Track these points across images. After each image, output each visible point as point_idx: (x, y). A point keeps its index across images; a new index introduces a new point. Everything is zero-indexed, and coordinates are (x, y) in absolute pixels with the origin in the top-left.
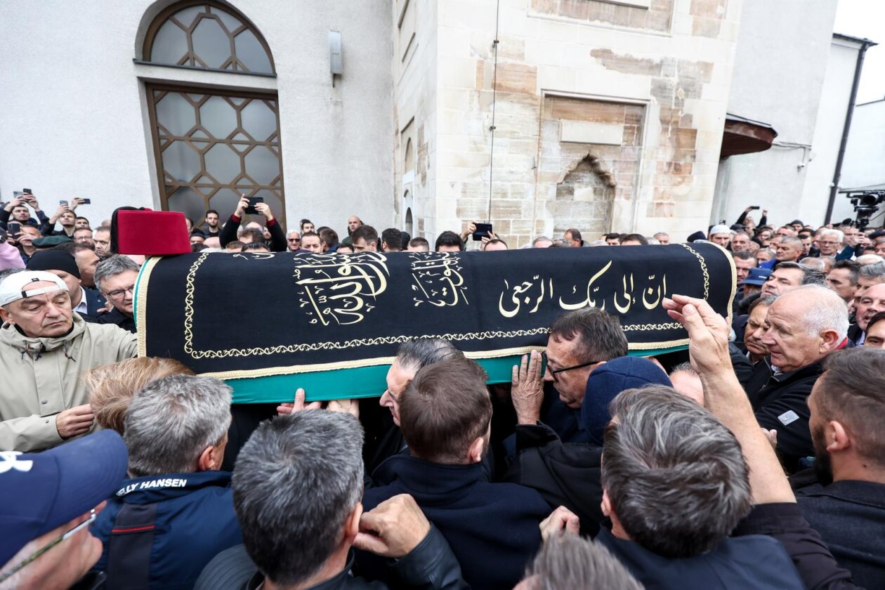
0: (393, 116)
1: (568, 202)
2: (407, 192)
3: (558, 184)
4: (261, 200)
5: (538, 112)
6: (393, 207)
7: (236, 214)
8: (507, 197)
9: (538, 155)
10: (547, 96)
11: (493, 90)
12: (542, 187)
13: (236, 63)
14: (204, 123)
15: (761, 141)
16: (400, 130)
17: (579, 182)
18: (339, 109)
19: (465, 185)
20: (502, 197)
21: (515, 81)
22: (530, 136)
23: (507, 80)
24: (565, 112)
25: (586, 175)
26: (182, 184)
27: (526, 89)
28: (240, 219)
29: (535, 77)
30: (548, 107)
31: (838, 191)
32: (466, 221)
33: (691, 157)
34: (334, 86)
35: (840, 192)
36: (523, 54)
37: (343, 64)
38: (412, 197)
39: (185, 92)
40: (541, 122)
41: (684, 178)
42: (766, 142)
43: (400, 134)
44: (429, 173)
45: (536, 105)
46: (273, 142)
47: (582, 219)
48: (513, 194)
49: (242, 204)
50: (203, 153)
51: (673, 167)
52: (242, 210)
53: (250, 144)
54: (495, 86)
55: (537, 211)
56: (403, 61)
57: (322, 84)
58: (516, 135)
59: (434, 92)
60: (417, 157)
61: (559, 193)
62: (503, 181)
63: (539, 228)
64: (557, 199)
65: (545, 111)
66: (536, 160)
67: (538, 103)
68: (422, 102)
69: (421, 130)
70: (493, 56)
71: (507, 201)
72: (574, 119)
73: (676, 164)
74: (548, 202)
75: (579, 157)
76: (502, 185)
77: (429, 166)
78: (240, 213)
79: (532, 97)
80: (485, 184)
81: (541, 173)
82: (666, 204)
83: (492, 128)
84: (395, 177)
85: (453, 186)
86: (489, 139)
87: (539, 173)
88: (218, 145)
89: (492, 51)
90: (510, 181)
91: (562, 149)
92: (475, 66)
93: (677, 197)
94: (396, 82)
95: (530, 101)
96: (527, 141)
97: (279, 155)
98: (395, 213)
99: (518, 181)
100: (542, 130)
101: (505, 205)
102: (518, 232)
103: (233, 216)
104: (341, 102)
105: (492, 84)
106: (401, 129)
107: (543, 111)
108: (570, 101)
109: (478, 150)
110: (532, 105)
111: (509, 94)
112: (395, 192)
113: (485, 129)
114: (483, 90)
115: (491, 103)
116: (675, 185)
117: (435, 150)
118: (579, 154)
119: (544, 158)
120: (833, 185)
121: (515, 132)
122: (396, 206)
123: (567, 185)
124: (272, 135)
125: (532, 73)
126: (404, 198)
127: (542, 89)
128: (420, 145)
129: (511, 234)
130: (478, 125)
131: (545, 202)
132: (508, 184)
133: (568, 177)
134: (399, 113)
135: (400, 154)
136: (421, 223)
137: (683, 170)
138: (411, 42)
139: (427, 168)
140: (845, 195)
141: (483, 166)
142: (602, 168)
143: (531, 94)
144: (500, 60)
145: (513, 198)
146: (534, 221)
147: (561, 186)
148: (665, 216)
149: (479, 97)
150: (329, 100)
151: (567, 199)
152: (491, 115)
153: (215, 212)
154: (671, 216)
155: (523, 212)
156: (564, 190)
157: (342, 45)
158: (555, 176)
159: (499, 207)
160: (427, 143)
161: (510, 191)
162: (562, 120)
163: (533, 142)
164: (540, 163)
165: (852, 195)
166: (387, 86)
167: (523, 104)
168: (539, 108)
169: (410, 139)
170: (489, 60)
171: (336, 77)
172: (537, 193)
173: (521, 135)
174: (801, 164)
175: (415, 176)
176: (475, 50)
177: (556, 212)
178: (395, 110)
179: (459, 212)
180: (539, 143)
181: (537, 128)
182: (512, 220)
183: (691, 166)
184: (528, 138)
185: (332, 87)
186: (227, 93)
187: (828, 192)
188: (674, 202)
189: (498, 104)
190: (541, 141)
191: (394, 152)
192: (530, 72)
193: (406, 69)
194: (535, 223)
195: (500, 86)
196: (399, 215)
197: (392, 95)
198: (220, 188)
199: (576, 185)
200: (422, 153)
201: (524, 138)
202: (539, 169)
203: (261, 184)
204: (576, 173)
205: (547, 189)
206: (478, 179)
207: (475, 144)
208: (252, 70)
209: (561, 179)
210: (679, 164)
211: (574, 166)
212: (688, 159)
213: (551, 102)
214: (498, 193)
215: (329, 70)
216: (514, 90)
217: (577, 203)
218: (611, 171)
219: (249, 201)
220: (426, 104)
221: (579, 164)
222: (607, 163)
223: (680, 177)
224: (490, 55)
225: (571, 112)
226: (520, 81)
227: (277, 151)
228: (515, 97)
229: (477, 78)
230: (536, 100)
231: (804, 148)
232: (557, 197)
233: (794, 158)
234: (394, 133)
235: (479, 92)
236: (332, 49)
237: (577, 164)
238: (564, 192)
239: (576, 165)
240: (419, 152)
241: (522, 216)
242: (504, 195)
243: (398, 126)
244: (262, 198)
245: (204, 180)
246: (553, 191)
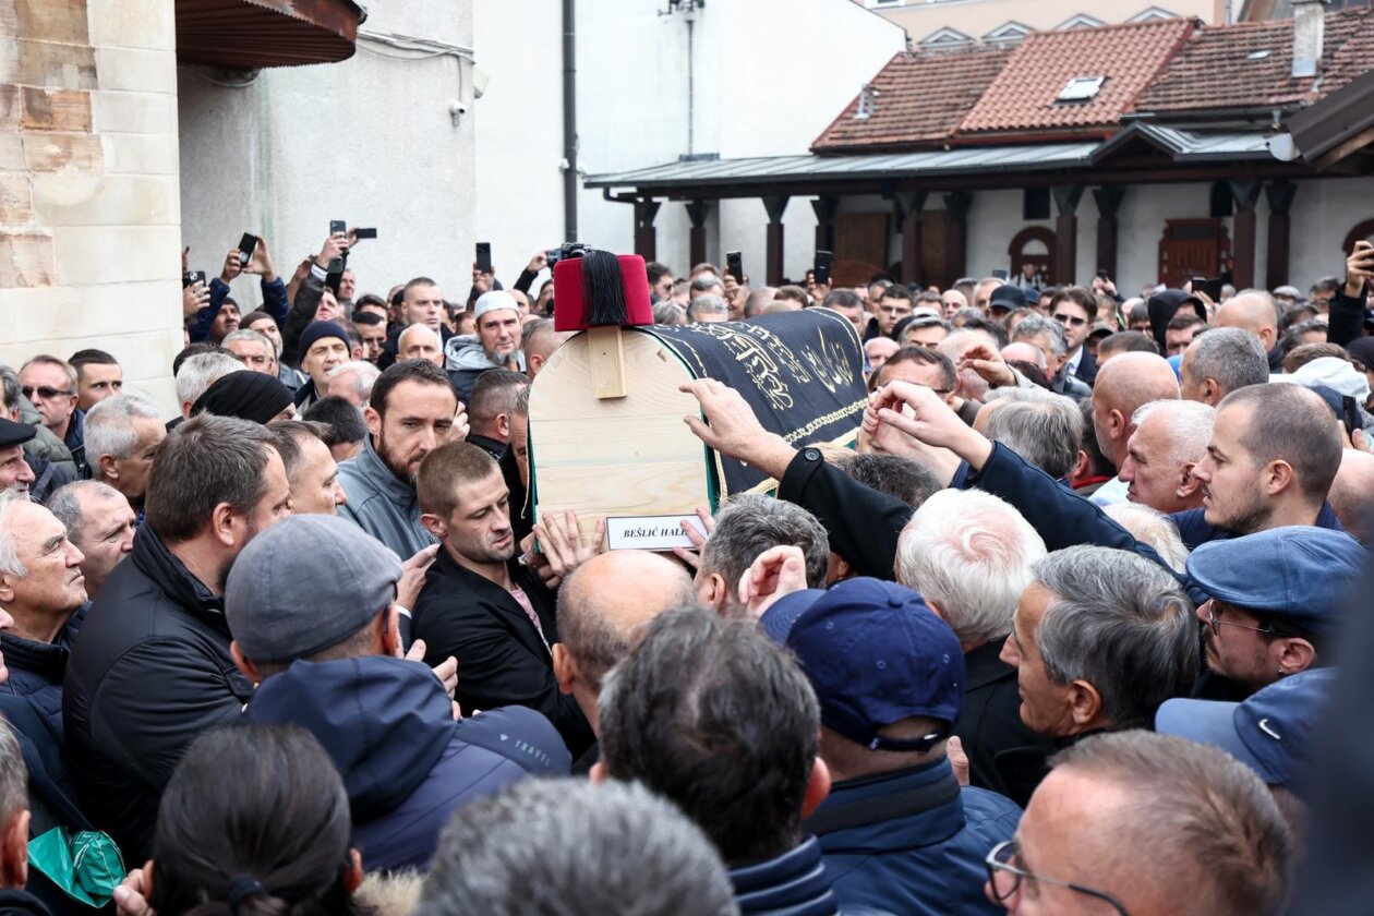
15: (316, 28)
31: (580, 182)
33: (81, 69)
35: (588, 185)
41: (68, 143)
42: (336, 36)
51: (19, 105)
73: (28, 91)
82: (19, 236)
93: (55, 213)
116: (39, 168)
120: (567, 165)
137: (60, 117)
140: (600, 192)
148: (21, 282)
154: (46, 281)
165: (614, 192)
174: (458, 106)
183: (88, 103)
187: (557, 184)
188: (47, 231)
210: (42, 95)
212: (73, 78)
223: (54, 141)
231: (457, 57)
233: (434, 85)
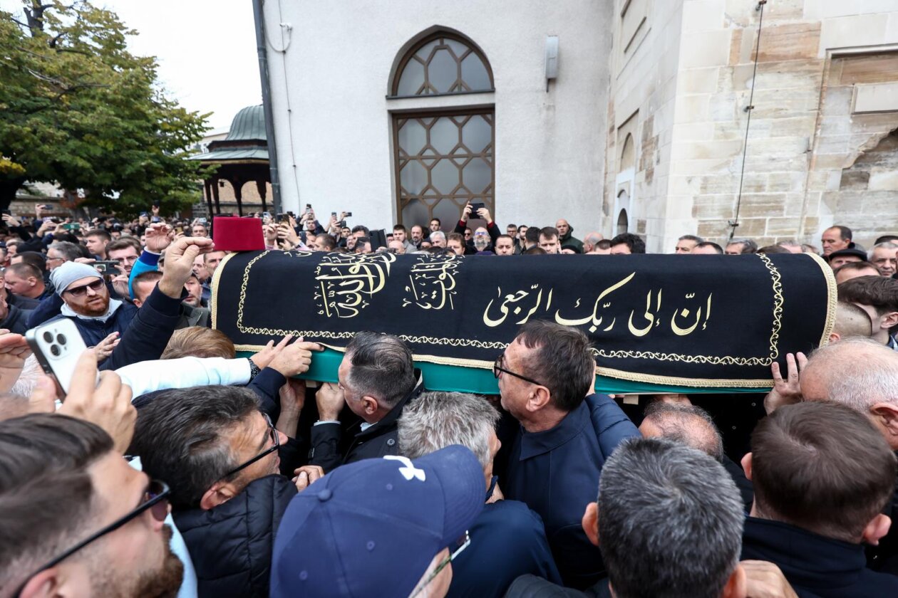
0: (607, 112)
1: (859, 192)
2: (621, 192)
3: (844, 169)
5: (820, 79)
6: (601, 208)
7: (462, 220)
8: (764, 190)
9: (815, 135)
10: (835, 57)
11: (753, 63)
12: (817, 175)
13: (461, 85)
14: (433, 143)
16: (617, 126)
17: (880, 165)
18: (551, 113)
19: (706, 179)
20: (757, 191)
21: (786, 46)
22: (804, 111)
23: (775, 47)
24: (864, 73)
25: (892, 154)
26: (413, 197)
27: (803, 53)
28: (465, 223)
29: (819, 36)
30: (834, 70)
32: (704, 221)
34: (547, 91)
36: (801, 10)
37: (559, 67)
38: (629, 197)
39: (420, 117)
40: (822, 91)
43: (616, 130)
44: (658, 169)
45: (816, 71)
46: (488, 154)
47: (881, 214)
48: (772, 186)
49: (467, 210)
50: (430, 169)
53: (467, 157)
54: (756, 57)
55: (807, 205)
56: (626, 51)
57: (537, 91)
58: (783, 113)
59: (673, 78)
60: (640, 153)
61: (845, 181)
62: (760, 171)
63: (809, 228)
64: (840, 189)
65: (830, 76)
66: (811, 141)
67: (821, 67)
68: (652, 91)
69: (649, 124)
70: (756, 21)
71: (763, 196)
72: (879, 81)
74: (827, 194)
75: (883, 130)
76: (758, 176)
77: (658, 161)
78: (465, 218)
79: (811, 61)
80: (733, 177)
81: (817, 156)
83: (748, 108)
84: (605, 177)
85: (689, 181)
86: (744, 123)
87: (814, 158)
88: (443, 160)
89: (755, 16)
90: (769, 171)
91: (854, 124)
92: (730, 37)
94: (614, 75)
95: (808, 67)
96: (798, 118)
97: (492, 165)
98: (603, 215)
99: (781, 169)
100: (823, 101)
101: (759, 200)
102: (776, 234)
103: (460, 221)
104: (554, 106)
105: (753, 54)
106: (618, 124)
107: (827, 78)
108: (874, 57)
109: (726, 136)
110: (810, 72)
111: (776, 64)
112: (605, 191)
113: (739, 111)
114: (739, 64)
115: (748, 79)
117: (670, 142)
118: (884, 127)
119: (825, 138)
121: (782, 109)
122: (606, 208)
123: (859, 170)
124: (487, 147)
125: (814, 32)
126: (617, 199)
127: (827, 50)
128: (645, 139)
129: (766, 236)
130: (727, 108)
131: (821, 194)
132: (767, 174)
133: (862, 159)
134: (615, 108)
135: (615, 152)
136: (642, 225)
138: (639, 28)
139: (655, 163)
141: (732, 155)
143: (810, 58)
144: (766, 24)
145: (771, 191)
146: (802, 218)
147: (847, 171)
149: (732, 74)
150: (542, 106)
151: (858, 189)
152: (748, 93)
153: (437, 220)
155: (786, 207)
156: (853, 176)
157: (559, 48)
158: (840, 160)
159: (750, 203)
160: (658, 137)
161: (767, 184)
162: (857, 85)
163: (809, 120)
164: (817, 145)
166: (603, 81)
167: (797, 72)
168: (821, 74)
169: (629, 134)
170: (749, 27)
171: (551, 81)
172: (810, 182)
173: (791, 111)
175: (636, 173)
176: (730, 18)
177: (838, 206)
178: (611, 105)
179: (695, 211)
180: (817, 119)
181: (816, 101)
182: (768, 218)
184: (801, 114)
185: (546, 92)
186: (451, 113)
189: (759, 78)
190: (821, 116)
191: (606, 150)
192: (810, 31)
193: (630, 60)
194: (804, 222)
195: (764, 55)
196: (609, 217)
197: (608, 89)
198: (442, 198)
199: (873, 170)
200: (648, 148)
201: (795, 115)
202: (815, 152)
203: (474, 193)
204: (876, 153)
205: (826, 176)
206: (724, 171)
207: (723, 130)
208: (473, 88)
209: (850, 163)
211: (872, 144)
213: (842, 64)
214: (750, 187)
215: (544, 76)
216: (785, 57)
217: (873, 193)
219: (472, 207)
220: (659, 94)
221: (883, 140)
224: (752, 20)
225: (873, 72)
226: (793, 44)
227: (490, 160)
228: (784, 67)
229: (731, 52)
230: (817, 64)
232: (841, 186)
234: (607, 129)
235: (733, 68)
236: (548, 54)
237: (878, 140)
238: (852, 179)
239: (876, 143)
240: (643, 148)
241: (785, 212)
242: (760, 188)
243: (614, 122)
245: (430, 192)
246: (836, 178)
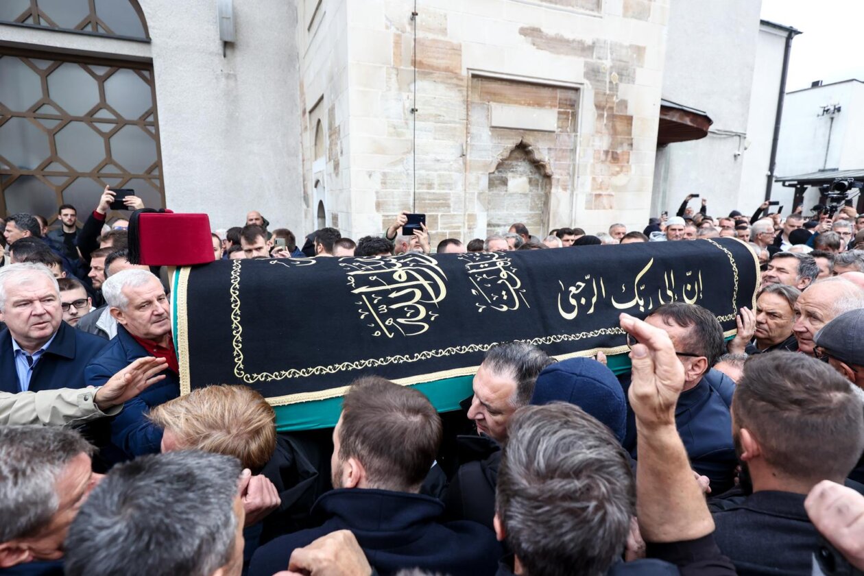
0: (299, 93)
1: (503, 193)
2: (317, 182)
3: (490, 174)
4: (131, 192)
5: (465, 93)
6: (303, 199)
7: (99, 210)
8: (433, 188)
9: (467, 141)
10: (474, 76)
11: (413, 68)
12: (472, 177)
13: (97, 23)
14: (54, 96)
15: (697, 128)
16: (308, 109)
17: (512, 171)
18: (232, 83)
19: (384, 174)
20: (428, 189)
21: (437, 58)
22: (457, 120)
23: (429, 57)
24: (495, 94)
25: (520, 164)
26: (24, 172)
27: (451, 68)
28: (104, 216)
29: (460, 55)
30: (475, 88)
31: (774, 179)
32: (387, 216)
33: (629, 145)
34: (225, 56)
35: (776, 181)
36: (446, 29)
37: (236, 31)
38: (324, 188)
39: (27, 57)
40: (468, 104)
41: (622, 167)
42: (703, 130)
43: (307, 114)
44: (342, 160)
45: (461, 86)
46: (148, 121)
47: (518, 212)
48: (439, 185)
49: (106, 197)
50: (53, 134)
51: (610, 156)
52: (107, 206)
53: (117, 123)
54: (414, 63)
55: (467, 204)
56: (309, 29)
57: (211, 53)
58: (441, 118)
59: (345, 68)
60: (328, 142)
61: (492, 184)
62: (429, 170)
63: (471, 223)
64: (490, 191)
65: (472, 92)
66: (464, 147)
67: (464, 83)
68: (331, 78)
69: (332, 111)
70: (412, 29)
71: (434, 193)
72: (505, 103)
73: (613, 152)
74: (480, 194)
75: (511, 143)
76: (428, 175)
77: (342, 153)
78: (104, 209)
79: (457, 76)
80: (408, 174)
81: (470, 161)
82: (605, 195)
83: (413, 111)
84: (303, 165)
85: (370, 176)
86: (411, 123)
87: (468, 162)
88: (74, 124)
89: (410, 24)
90: (436, 171)
91: (492, 135)
92: (391, 40)
93: (616, 188)
94: (302, 54)
95: (455, 81)
96: (453, 125)
97: (156, 137)
98: (304, 206)
99: (445, 170)
100: (470, 113)
101: (431, 198)
102: (447, 228)
103: (95, 213)
104: (235, 76)
105: (412, 60)
106: (309, 108)
107: (470, 93)
108: (499, 82)
109: (398, 135)
110: (457, 85)
111: (432, 73)
112: (304, 181)
113: (406, 111)
114: (402, 67)
115: (411, 83)
116: (613, 175)
117: (349, 134)
118: (511, 141)
119: (473, 145)
120: (769, 173)
121: (440, 116)
122: (306, 199)
123: (500, 175)
124: (146, 113)
125: (456, 50)
126: (314, 189)
127: (468, 69)
128: (330, 128)
129: (439, 230)
130: (397, 107)
131: (476, 194)
132: (435, 174)
133: (500, 166)
134: (305, 90)
135: (309, 137)
136: (335, 218)
137: (621, 159)
138: (317, 9)
139: (339, 154)
140: (781, 183)
141: (404, 153)
142: (537, 156)
143: (456, 73)
144: (420, 35)
145: (439, 189)
146: (465, 215)
147: (492, 175)
148: (604, 208)
149: (397, 75)
150: (219, 72)
151: (500, 190)
152: (412, 97)
153: (71, 207)
154: (611, 208)
155: (452, 205)
156: (497, 180)
157: (234, 8)
158: (486, 166)
159: (424, 199)
160: (339, 126)
161: (436, 182)
162: (491, 103)
163: (460, 127)
164: (469, 150)
165: (787, 183)
166: (290, 59)
167: (449, 84)
168: (465, 89)
169: (319, 121)
170: (407, 34)
171: (228, 45)
172: (467, 184)
173: (447, 119)
174: (737, 153)
175: (327, 163)
176: (391, 22)
177: (489, 205)
178: (302, 85)
179: (379, 206)
180: (467, 128)
181: (464, 112)
182: (440, 214)
183: (629, 155)
184: (455, 122)
185: (223, 57)
186: (85, 60)
187: (764, 181)
188: (613, 193)
189: (419, 83)
190: (469, 126)
191: (301, 134)
192: (454, 49)
193: (312, 41)
194: (466, 218)
195: (421, 63)
196: (310, 209)
197: (297, 67)
198: (77, 177)
199: (509, 175)
200: (333, 137)
201: (450, 122)
202: (468, 157)
203: (132, 173)
204: (510, 162)
205: (478, 179)
206: (399, 168)
207: (395, 128)
208: (118, 33)
209: (493, 169)
210: (616, 153)
211: (506, 154)
212: (626, 147)
213: (479, 83)
214: (423, 184)
215: (218, 36)
216: (438, 69)
217: (511, 195)
218: (546, 160)
219: (115, 194)
220: (336, 80)
221: (512, 152)
222: (542, 152)
223: (618, 166)
224: (408, 28)
225: (501, 94)
226: (443, 59)
227: (153, 131)
228: (438, 77)
229: (394, 54)
230: (462, 80)
231: (740, 136)
232: (489, 188)
233: (730, 146)
234: (300, 112)
235: (397, 69)
236: (221, 12)
237: (509, 151)
238: (497, 182)
239: (508, 153)
240: (330, 136)
241: (451, 209)
242: (430, 186)
243: (305, 104)
244: (132, 190)
245: (55, 167)
246: (484, 182)
